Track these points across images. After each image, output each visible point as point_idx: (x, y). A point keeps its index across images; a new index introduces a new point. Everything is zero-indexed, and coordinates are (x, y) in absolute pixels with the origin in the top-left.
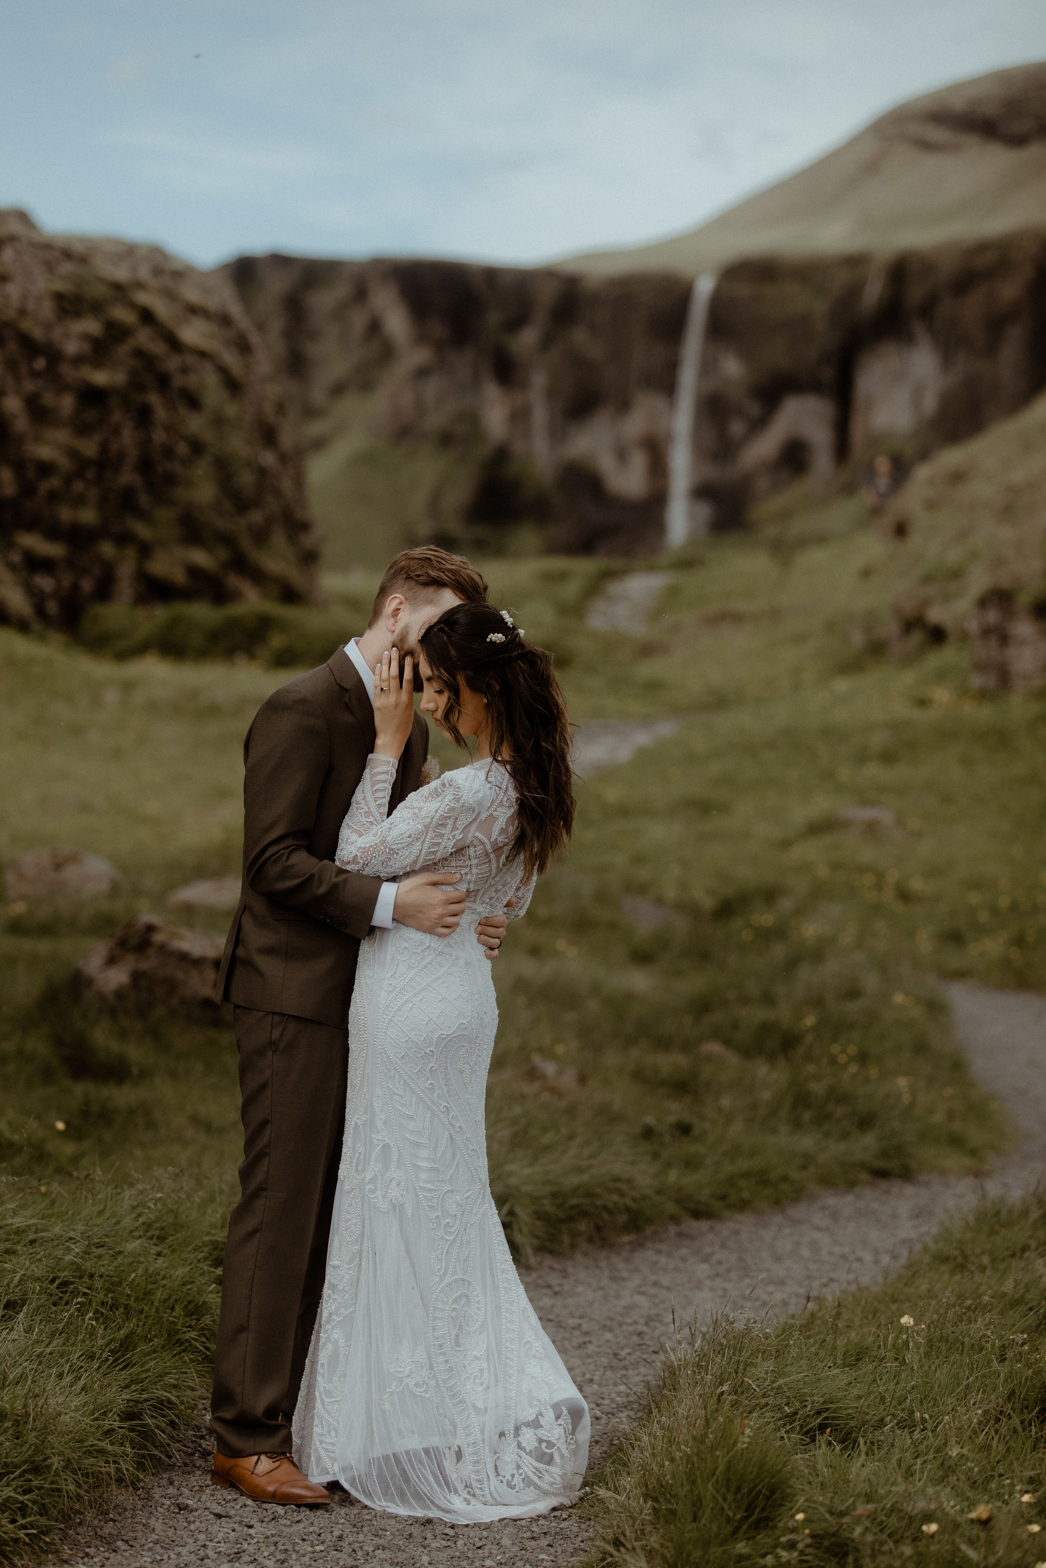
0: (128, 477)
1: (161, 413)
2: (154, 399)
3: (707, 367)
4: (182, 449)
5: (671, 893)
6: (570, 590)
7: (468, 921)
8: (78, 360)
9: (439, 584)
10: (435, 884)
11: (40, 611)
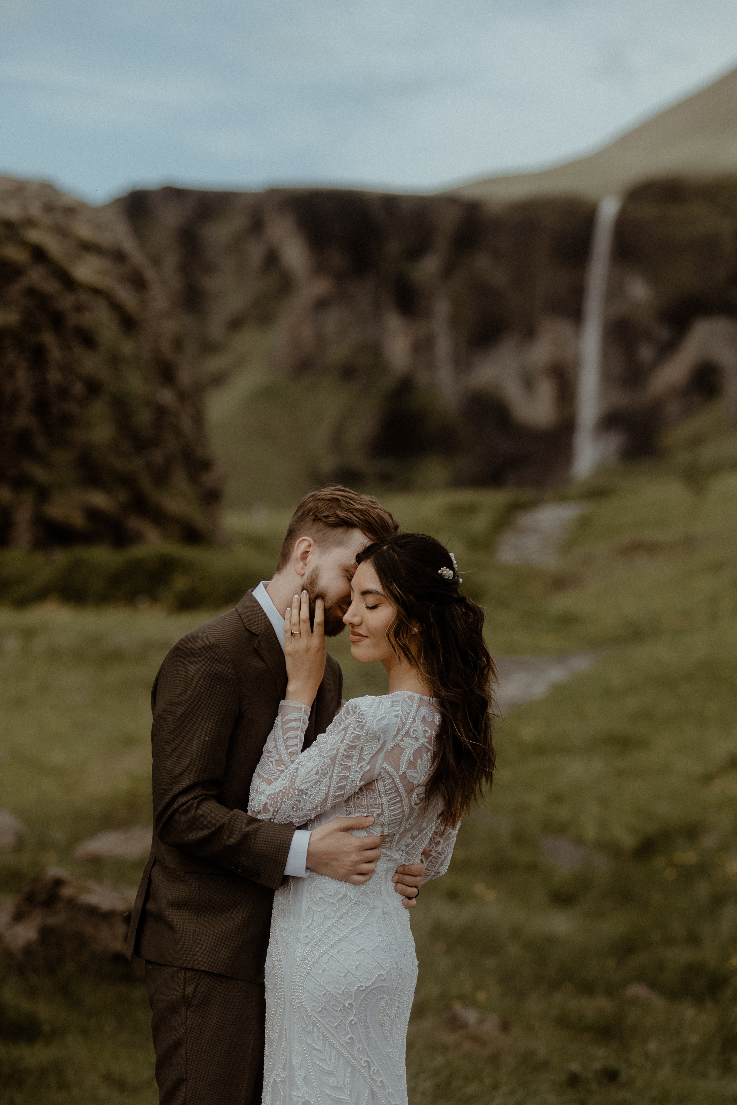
0: (23, 419)
1: (55, 352)
2: (48, 338)
3: (613, 291)
4: (78, 388)
5: (590, 832)
6: (480, 523)
7: (382, 867)
9: (347, 524)
10: (348, 829)
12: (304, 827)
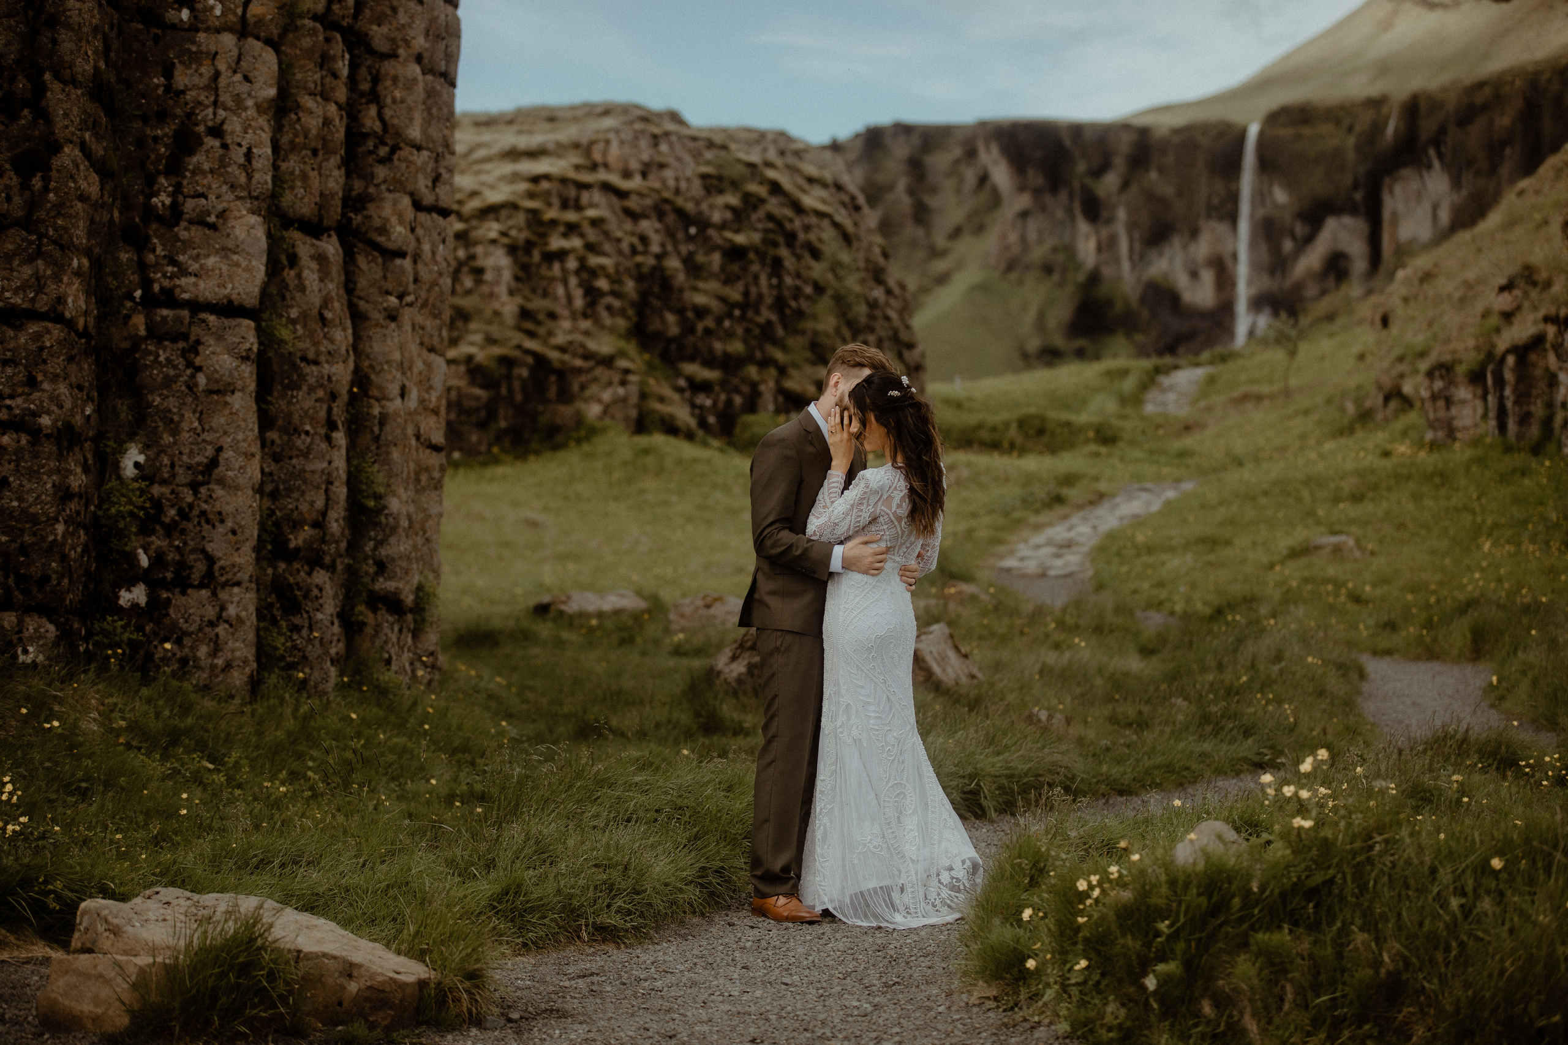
0: (766, 314)
1: (789, 263)
2: (784, 252)
3: (1260, 196)
4: (808, 290)
5: (1179, 608)
6: (1129, 384)
8: (723, 226)
9: (861, 365)
10: (866, 543)
11: (703, 423)
12: (841, 543)
